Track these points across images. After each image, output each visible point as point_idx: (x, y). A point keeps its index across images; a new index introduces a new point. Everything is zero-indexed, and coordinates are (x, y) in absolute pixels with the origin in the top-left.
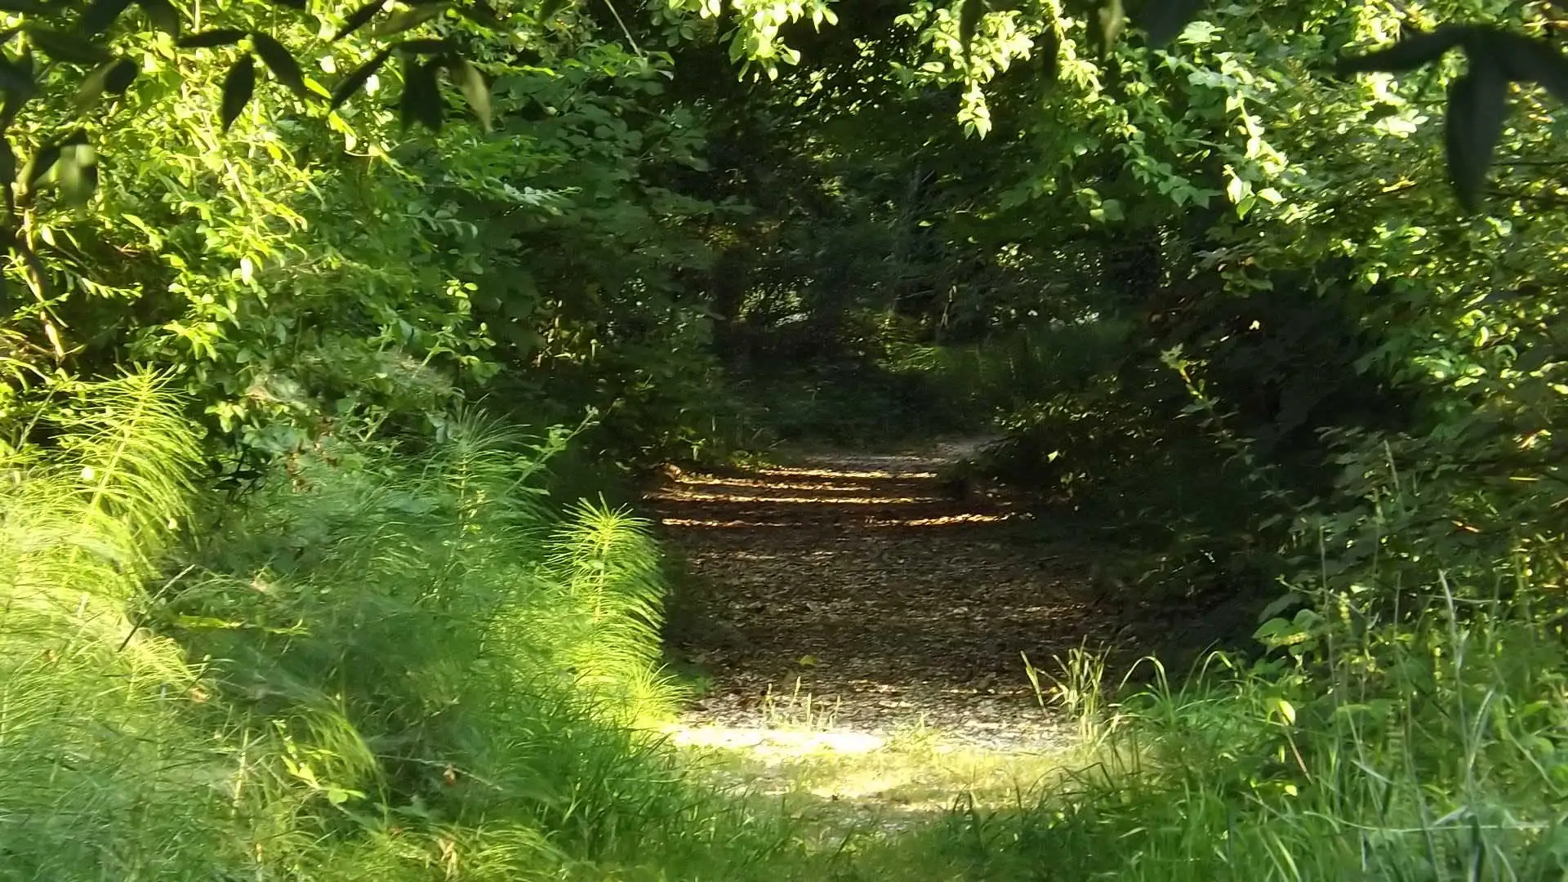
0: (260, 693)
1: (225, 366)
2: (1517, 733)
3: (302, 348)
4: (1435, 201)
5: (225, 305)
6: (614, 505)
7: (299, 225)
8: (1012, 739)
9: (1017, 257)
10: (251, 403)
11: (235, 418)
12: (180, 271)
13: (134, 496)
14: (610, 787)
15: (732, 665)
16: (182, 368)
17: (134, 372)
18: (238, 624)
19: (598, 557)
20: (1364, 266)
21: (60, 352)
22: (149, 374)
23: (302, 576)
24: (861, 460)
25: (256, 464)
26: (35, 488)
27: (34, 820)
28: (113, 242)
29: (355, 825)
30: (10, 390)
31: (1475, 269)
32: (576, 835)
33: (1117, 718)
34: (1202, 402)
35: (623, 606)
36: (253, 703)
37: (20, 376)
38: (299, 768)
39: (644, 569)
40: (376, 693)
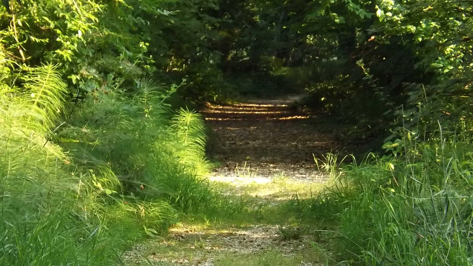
0: (85, 162)
1: (73, 64)
2: (460, 170)
3: (97, 59)
4: (439, 13)
5: (73, 45)
6: (191, 110)
7: (96, 21)
8: (310, 179)
9: (313, 40)
10: (82, 75)
11: (77, 79)
12: (59, 35)
13: (47, 102)
14: (190, 192)
15: (226, 159)
16: (61, 64)
17: (46, 65)
18: (78, 141)
19: (186, 125)
20: (417, 36)
21: (24, 59)
22: (51, 66)
23: (97, 127)
24: (265, 101)
25: (83, 94)
26: (17, 99)
27: (19, 196)
28: (39, 26)
29: (114, 201)
30: (9, 70)
31: (450, 34)
32: (179, 206)
33: (341, 173)
34: (368, 76)
35: (194, 140)
36: (84, 165)
37: (12, 65)
38: (97, 184)
39: (200, 129)
40: (120, 162)
